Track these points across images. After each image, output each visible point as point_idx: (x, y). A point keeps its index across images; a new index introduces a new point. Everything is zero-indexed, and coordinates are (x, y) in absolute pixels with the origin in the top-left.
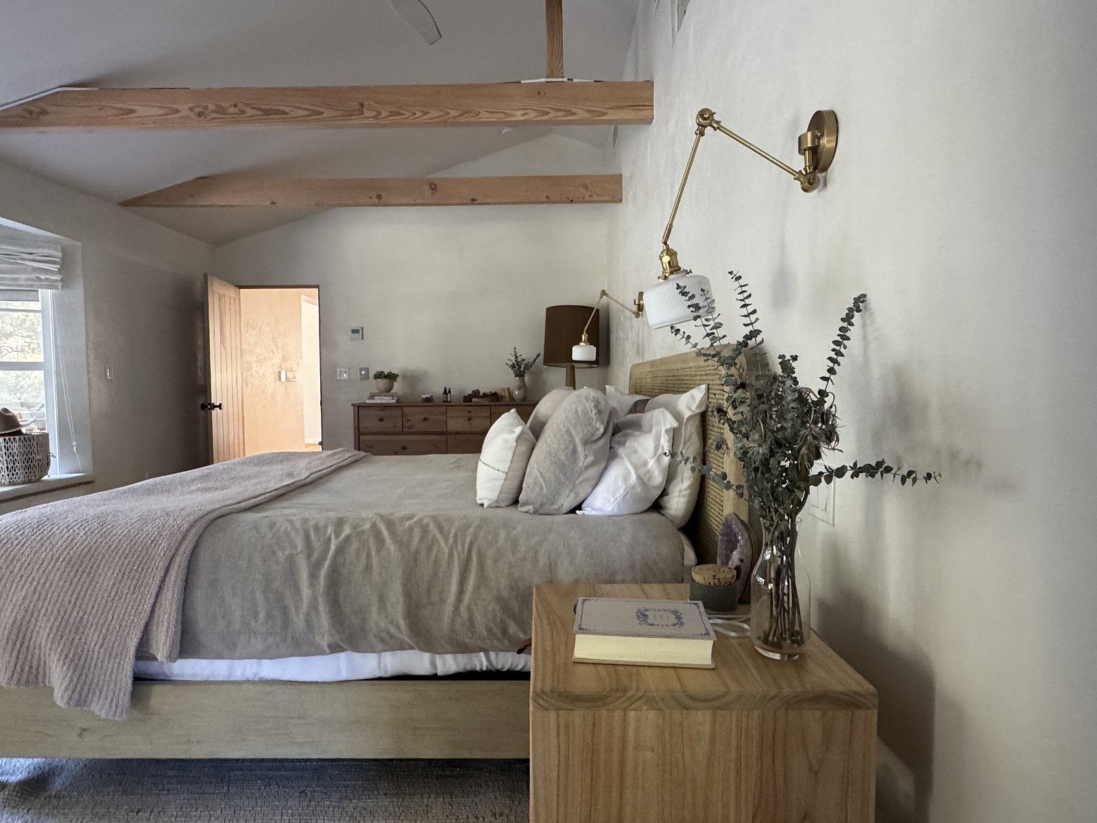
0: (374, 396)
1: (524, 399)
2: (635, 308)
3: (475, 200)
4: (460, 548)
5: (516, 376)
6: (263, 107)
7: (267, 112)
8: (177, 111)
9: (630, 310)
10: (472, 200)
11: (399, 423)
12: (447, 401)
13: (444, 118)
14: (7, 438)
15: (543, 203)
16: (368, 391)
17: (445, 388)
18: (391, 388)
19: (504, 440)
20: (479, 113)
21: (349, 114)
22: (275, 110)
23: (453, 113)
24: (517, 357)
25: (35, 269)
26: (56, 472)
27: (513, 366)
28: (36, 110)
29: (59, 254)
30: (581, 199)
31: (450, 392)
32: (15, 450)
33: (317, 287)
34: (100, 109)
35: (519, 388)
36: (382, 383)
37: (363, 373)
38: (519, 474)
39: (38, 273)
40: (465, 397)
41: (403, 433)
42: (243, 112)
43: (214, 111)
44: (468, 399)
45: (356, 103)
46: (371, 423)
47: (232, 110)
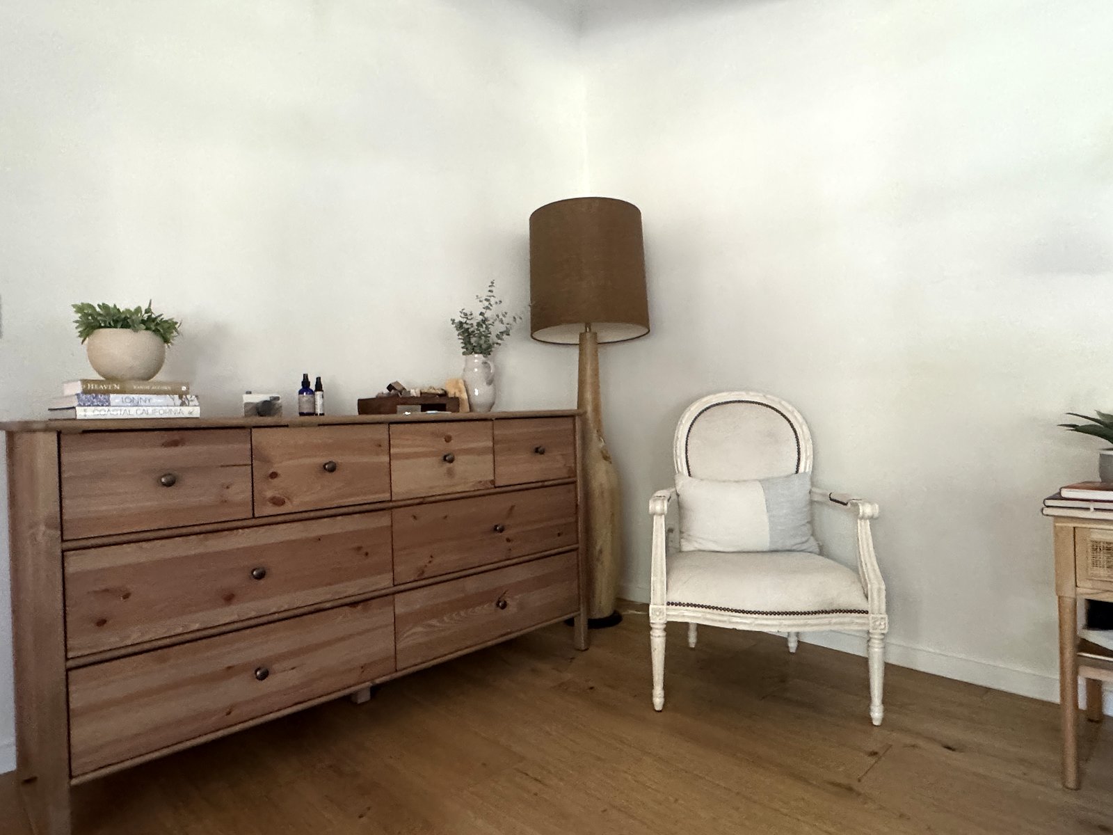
0: (104, 393)
1: (492, 405)
11: (240, 491)
17: (305, 377)
27: (458, 331)
31: (319, 387)
36: (118, 345)
41: (255, 522)
46: (122, 498)
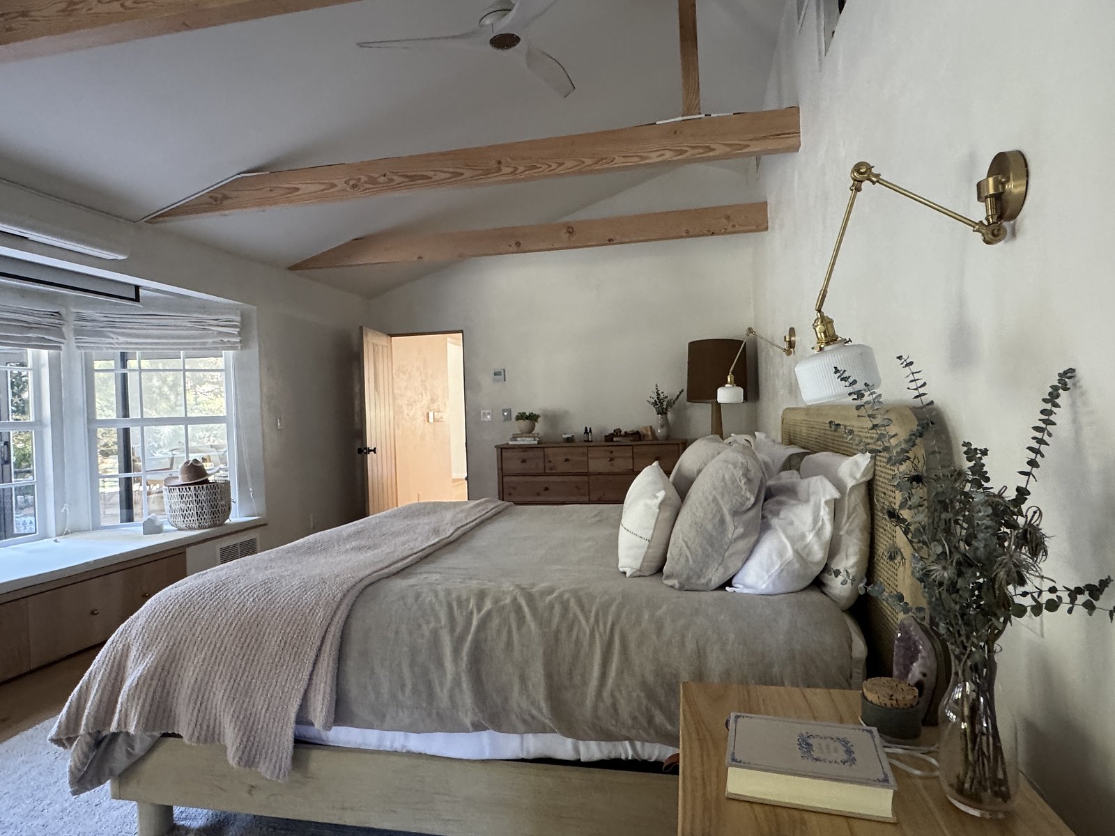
0: (517, 437)
1: (668, 437)
2: (786, 346)
3: (612, 240)
4: (601, 628)
5: (658, 414)
6: (409, 174)
7: (412, 178)
8: (334, 186)
9: (781, 348)
10: (609, 240)
11: (541, 465)
12: (588, 441)
13: (579, 167)
14: (197, 486)
15: (682, 237)
16: (509, 433)
17: (586, 428)
18: (533, 428)
19: (646, 505)
20: (614, 159)
21: (487, 173)
22: (419, 176)
23: (588, 161)
24: (658, 394)
25: (220, 333)
26: (237, 516)
27: (655, 404)
28: (220, 196)
29: (239, 319)
30: (723, 230)
31: (590, 431)
32: (203, 497)
33: (462, 332)
34: (270, 191)
35: (662, 426)
36: (524, 424)
37: (505, 414)
38: (664, 541)
39: (223, 337)
40: (606, 436)
41: (545, 474)
42: (392, 180)
43: (365, 182)
44: (609, 438)
45: (494, 162)
46: (514, 465)
47: (382, 179)
